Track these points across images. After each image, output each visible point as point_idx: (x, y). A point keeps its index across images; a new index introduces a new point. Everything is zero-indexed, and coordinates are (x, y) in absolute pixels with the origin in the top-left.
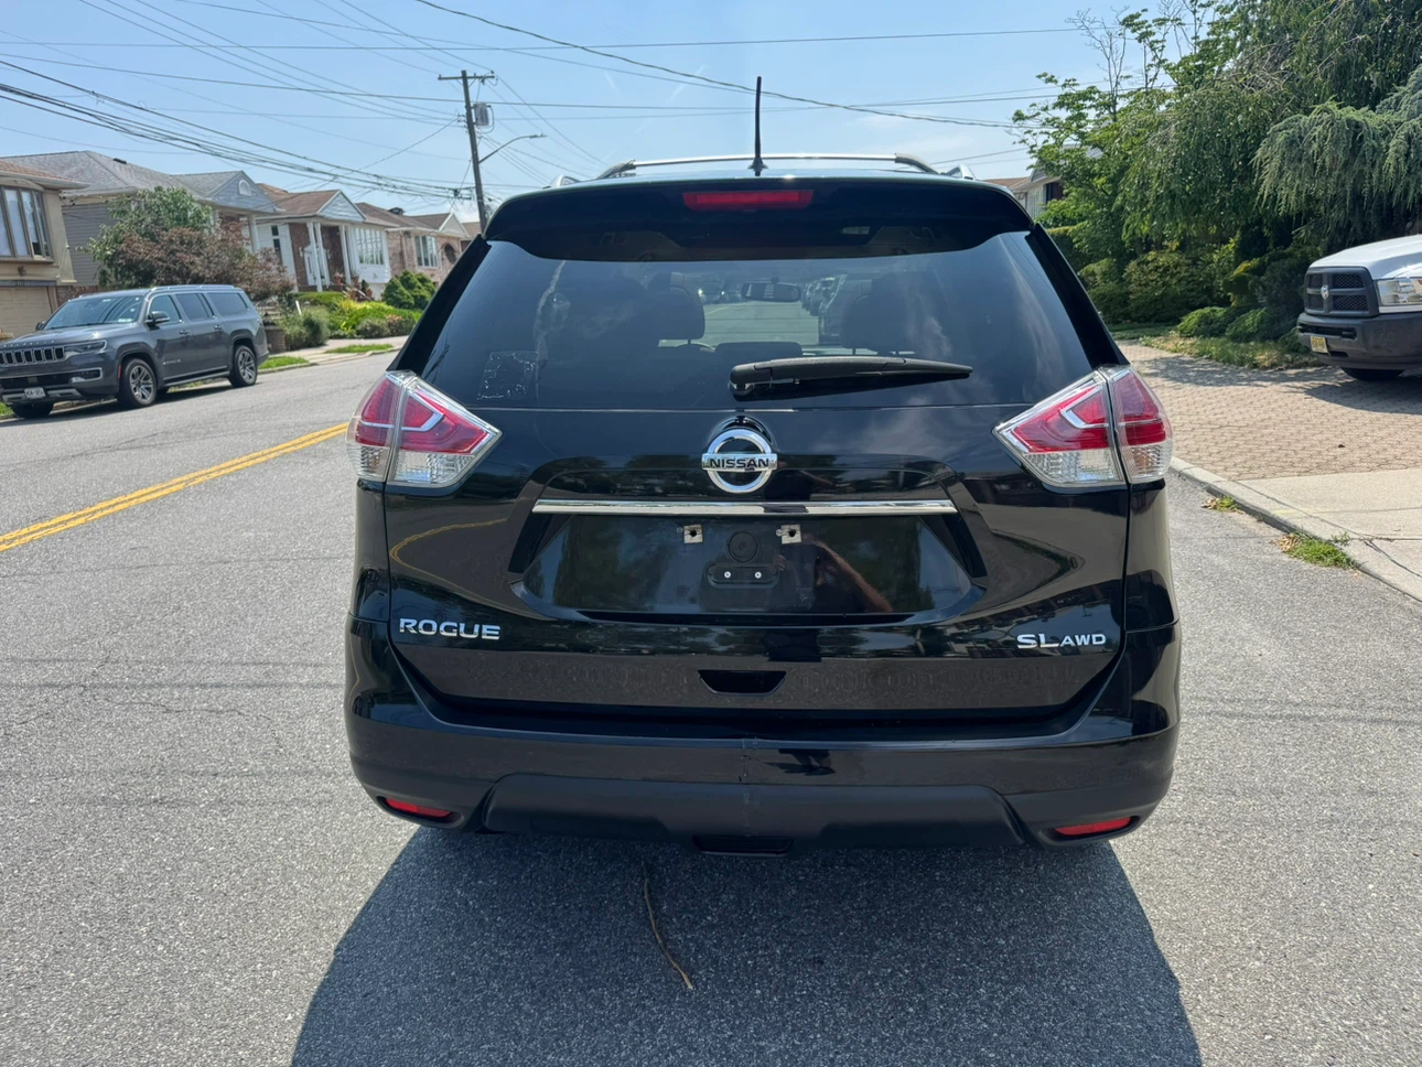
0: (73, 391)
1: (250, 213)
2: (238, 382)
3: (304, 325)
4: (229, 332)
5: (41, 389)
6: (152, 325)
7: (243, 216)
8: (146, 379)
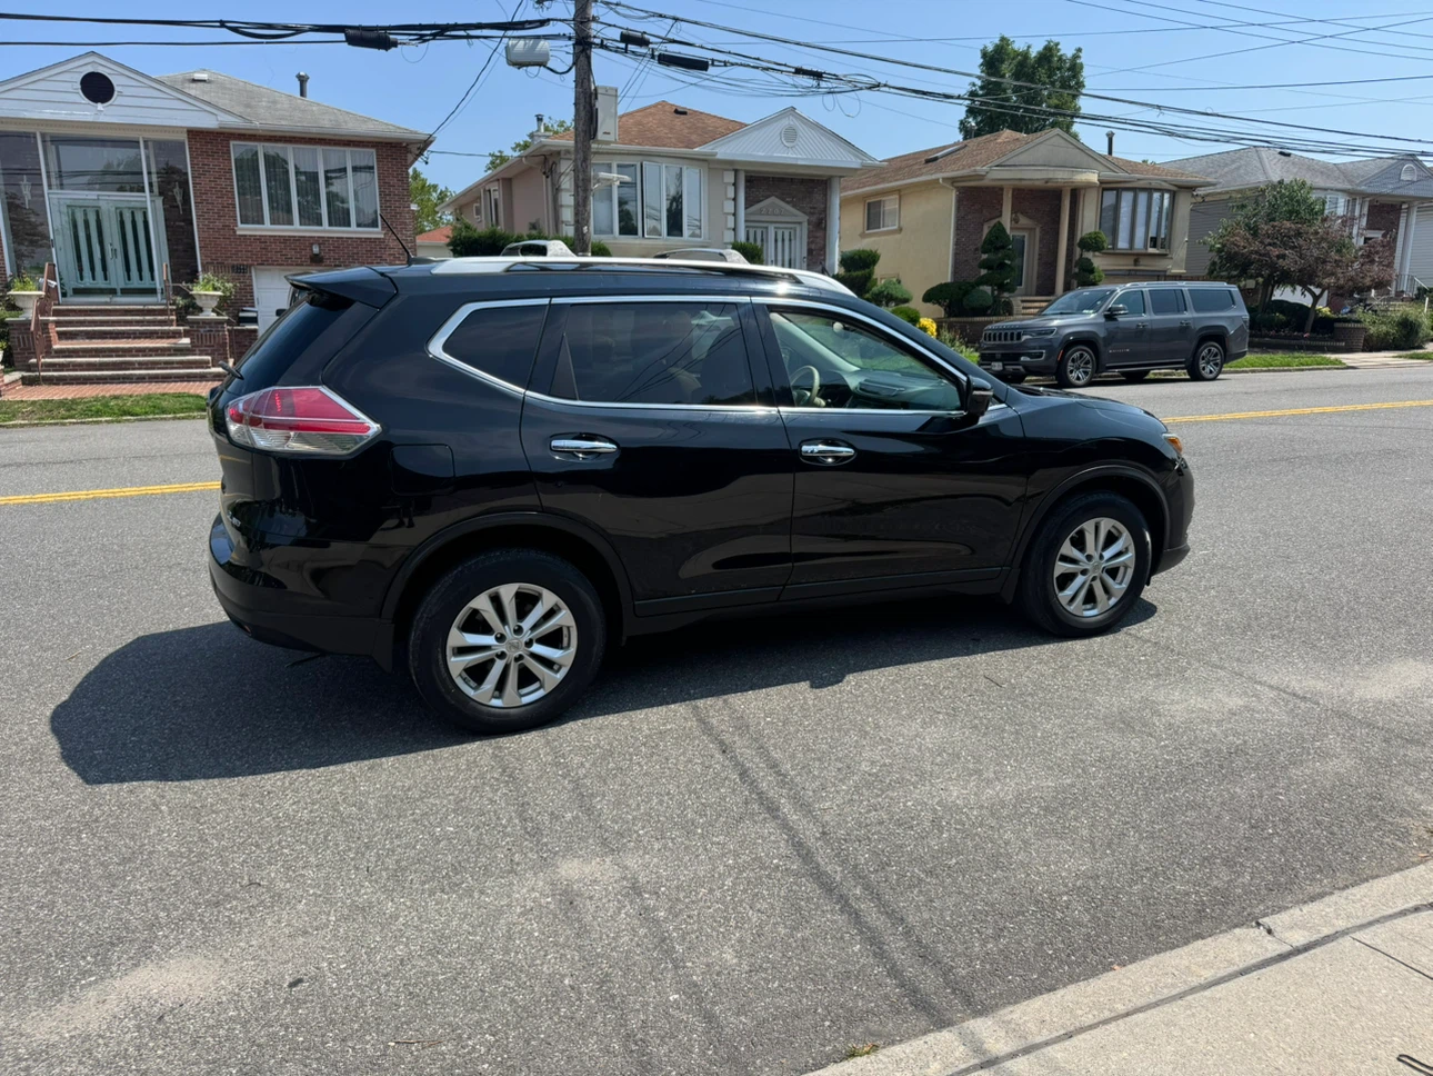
0: (1020, 367)
1: (1410, 201)
2: (1196, 376)
3: (1397, 326)
4: (1198, 327)
5: (1001, 364)
6: (1111, 316)
7: (1404, 203)
8: (1087, 363)
